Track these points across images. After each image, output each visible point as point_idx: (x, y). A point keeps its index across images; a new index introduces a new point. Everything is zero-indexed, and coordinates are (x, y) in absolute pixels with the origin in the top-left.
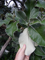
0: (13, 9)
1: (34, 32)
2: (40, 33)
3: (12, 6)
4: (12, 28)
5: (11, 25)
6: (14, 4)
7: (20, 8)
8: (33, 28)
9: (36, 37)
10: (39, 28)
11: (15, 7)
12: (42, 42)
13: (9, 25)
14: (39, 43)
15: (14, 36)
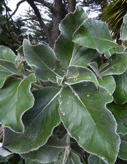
0: (29, 25)
1: (76, 106)
2: (91, 112)
3: (26, 16)
4: (16, 98)
5: (10, 89)
6: (30, 11)
7: (47, 21)
8: (76, 94)
9: (80, 122)
10: (91, 95)
11: (33, 18)
12: (95, 141)
13: (4, 90)
14: (87, 141)
15: (24, 126)
